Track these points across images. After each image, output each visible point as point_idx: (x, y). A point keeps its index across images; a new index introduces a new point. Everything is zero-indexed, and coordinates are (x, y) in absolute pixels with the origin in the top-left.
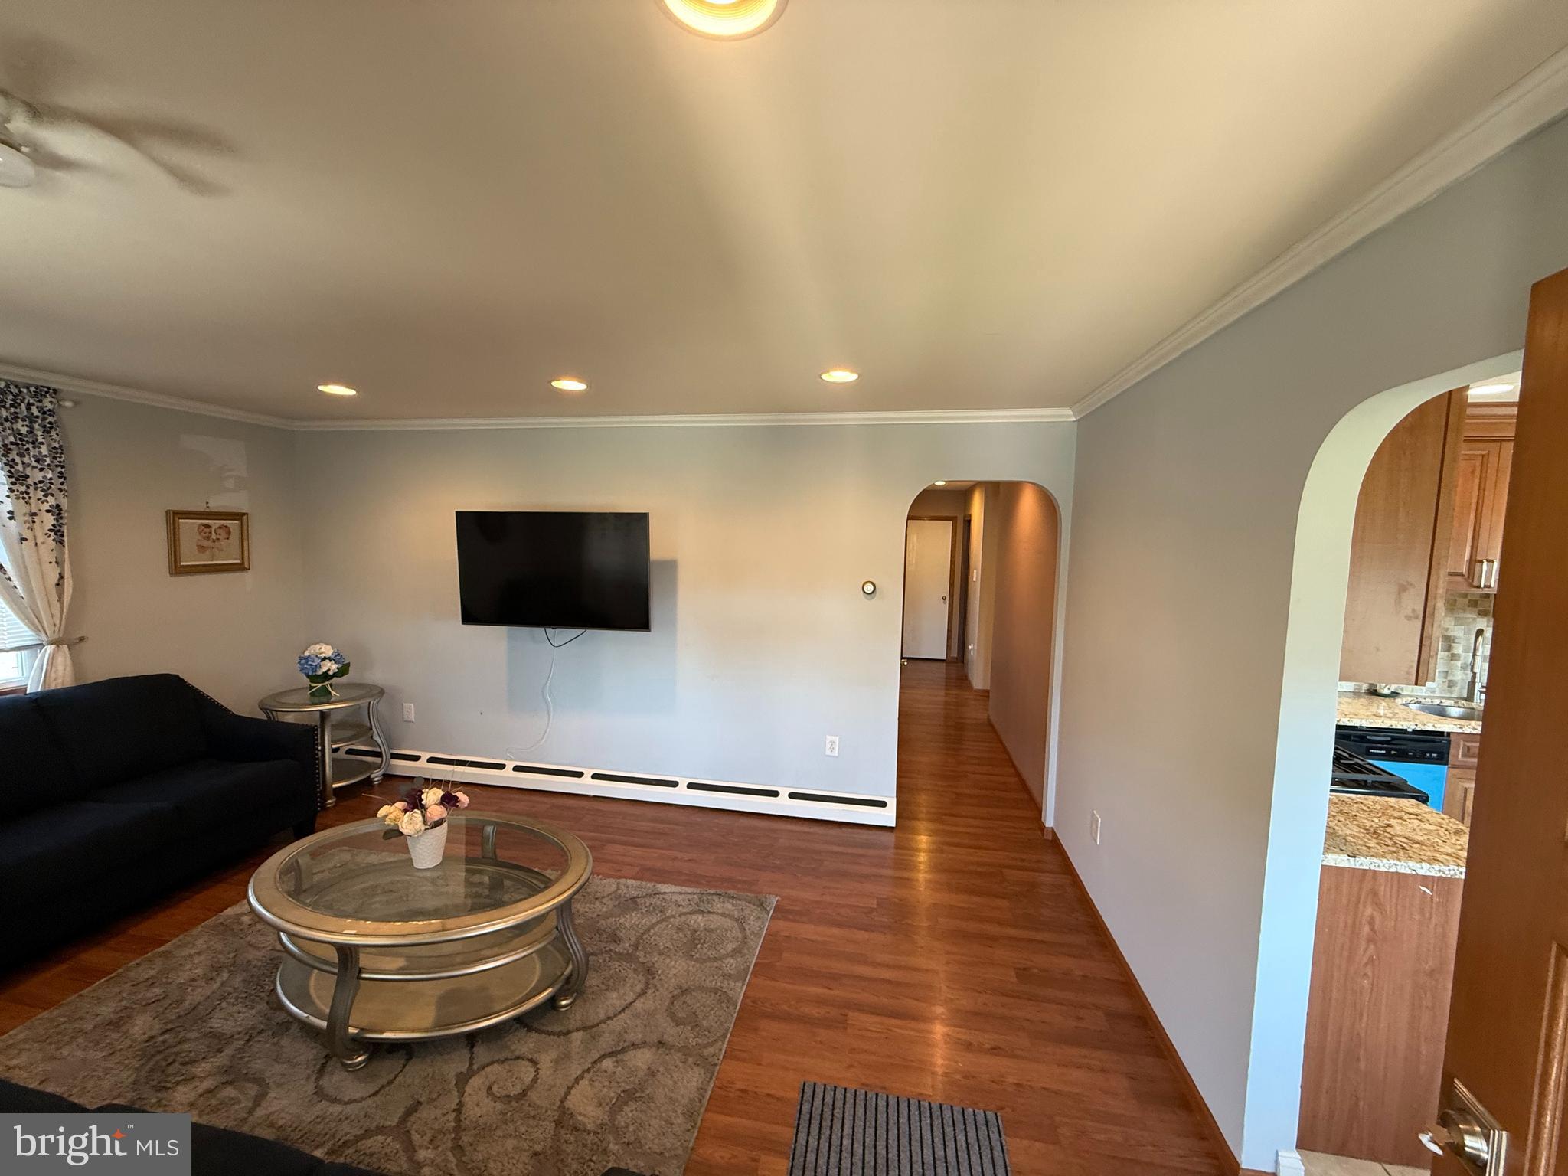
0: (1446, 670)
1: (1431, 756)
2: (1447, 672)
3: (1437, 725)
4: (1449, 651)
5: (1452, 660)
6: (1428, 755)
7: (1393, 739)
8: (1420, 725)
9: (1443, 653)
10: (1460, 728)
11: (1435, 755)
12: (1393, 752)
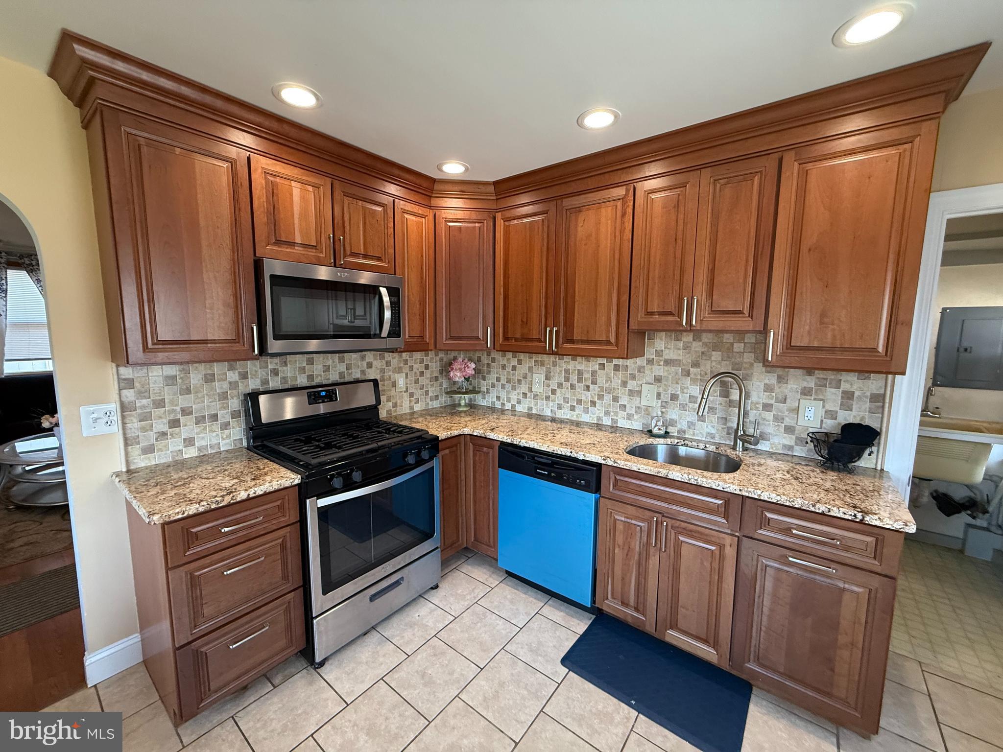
0: (725, 416)
1: (580, 482)
2: (726, 419)
3: (587, 455)
4: (727, 397)
5: (730, 406)
6: (578, 481)
7: (554, 463)
8: (574, 453)
9: (721, 398)
10: (604, 459)
11: (583, 482)
12: (553, 474)
